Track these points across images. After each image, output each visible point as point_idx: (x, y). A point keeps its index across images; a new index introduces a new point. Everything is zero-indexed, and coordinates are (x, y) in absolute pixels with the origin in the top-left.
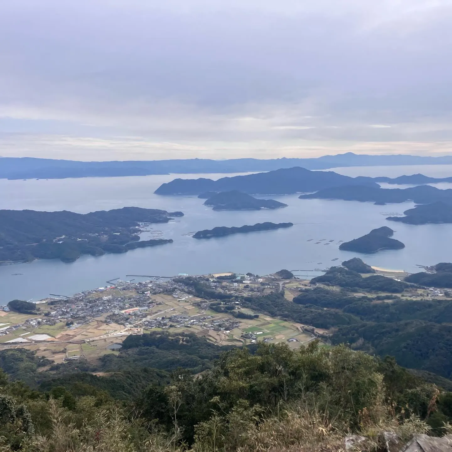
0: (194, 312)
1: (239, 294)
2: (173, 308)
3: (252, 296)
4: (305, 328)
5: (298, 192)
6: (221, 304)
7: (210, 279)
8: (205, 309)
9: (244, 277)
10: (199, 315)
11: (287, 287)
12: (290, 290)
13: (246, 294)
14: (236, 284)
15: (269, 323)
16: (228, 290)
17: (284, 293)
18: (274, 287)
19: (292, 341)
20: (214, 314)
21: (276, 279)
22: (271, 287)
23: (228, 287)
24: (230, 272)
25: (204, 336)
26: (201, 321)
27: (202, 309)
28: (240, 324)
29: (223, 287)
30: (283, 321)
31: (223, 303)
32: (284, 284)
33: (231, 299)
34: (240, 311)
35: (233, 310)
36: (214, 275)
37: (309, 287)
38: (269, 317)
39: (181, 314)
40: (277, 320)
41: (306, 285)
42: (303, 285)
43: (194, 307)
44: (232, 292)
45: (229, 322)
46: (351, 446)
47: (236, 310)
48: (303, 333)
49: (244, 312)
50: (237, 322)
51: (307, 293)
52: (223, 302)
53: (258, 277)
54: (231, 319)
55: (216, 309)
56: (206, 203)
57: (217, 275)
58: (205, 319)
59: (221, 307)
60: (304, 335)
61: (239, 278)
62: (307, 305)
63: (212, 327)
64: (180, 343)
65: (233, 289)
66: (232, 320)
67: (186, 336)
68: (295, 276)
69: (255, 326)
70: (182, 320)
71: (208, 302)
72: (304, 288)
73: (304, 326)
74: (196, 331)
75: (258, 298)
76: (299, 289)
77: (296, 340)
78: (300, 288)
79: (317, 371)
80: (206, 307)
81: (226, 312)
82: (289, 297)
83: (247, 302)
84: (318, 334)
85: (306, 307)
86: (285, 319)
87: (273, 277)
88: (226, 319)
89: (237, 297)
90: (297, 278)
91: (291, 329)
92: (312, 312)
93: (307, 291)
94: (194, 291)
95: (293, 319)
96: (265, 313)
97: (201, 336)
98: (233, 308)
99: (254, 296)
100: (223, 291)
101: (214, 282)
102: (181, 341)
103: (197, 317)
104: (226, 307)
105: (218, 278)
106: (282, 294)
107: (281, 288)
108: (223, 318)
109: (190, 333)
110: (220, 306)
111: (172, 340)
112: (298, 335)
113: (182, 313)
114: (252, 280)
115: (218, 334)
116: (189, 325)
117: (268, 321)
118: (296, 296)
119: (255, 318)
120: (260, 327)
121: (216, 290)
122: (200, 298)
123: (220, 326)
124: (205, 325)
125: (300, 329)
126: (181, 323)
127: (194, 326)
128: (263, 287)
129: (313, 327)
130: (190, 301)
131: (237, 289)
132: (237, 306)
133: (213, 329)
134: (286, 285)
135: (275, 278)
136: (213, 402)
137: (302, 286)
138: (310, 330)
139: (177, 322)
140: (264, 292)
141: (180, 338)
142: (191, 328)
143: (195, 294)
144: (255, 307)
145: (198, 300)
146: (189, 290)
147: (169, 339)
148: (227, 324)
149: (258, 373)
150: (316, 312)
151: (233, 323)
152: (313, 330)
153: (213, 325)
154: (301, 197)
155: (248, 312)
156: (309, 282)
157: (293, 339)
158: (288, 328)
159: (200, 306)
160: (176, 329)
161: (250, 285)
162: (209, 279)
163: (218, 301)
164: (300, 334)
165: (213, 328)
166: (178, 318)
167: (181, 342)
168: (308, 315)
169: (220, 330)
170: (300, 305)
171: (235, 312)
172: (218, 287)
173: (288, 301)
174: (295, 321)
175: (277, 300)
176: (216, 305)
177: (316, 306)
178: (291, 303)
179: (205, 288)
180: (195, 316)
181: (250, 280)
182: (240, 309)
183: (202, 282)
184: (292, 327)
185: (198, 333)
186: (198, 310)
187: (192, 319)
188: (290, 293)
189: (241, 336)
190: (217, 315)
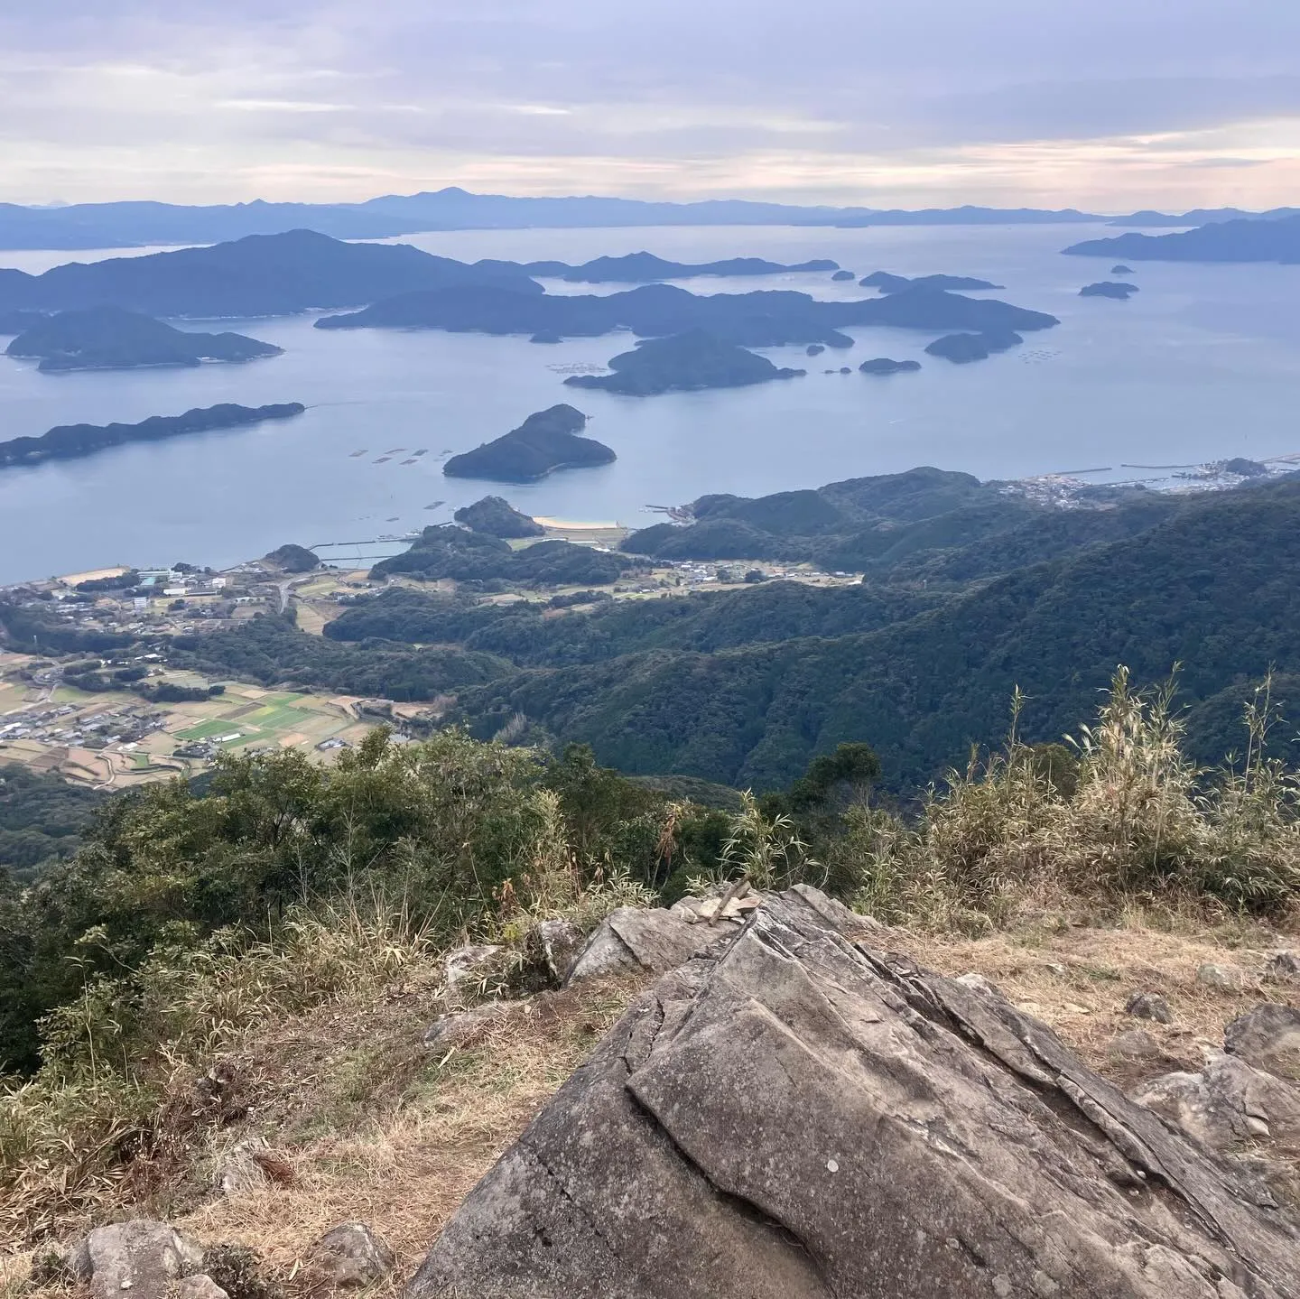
0: (13, 701)
1: (154, 631)
3: (196, 630)
4: (363, 706)
5: (311, 309)
6: (98, 666)
7: (55, 593)
8: (48, 685)
9: (166, 578)
10: (31, 705)
11: (304, 596)
12: (313, 602)
13: (176, 629)
14: (141, 602)
15: (257, 705)
16: (118, 621)
17: (296, 612)
18: (263, 599)
19: (331, 746)
20: (80, 700)
21: (269, 576)
22: (255, 599)
23: (116, 612)
24: (119, 567)
25: (56, 768)
26: (39, 723)
27: (39, 687)
28: (168, 720)
29: (99, 615)
30: (297, 694)
31: (106, 663)
32: (294, 586)
33: (129, 649)
34: (164, 682)
35: (141, 681)
36: (66, 580)
37: (368, 591)
38: (256, 687)
40: (280, 693)
41: (357, 586)
42: (348, 585)
43: (10, 685)
44: (132, 626)
45: (131, 718)
46: (463, 973)
47: (151, 680)
48: (360, 720)
49: (177, 684)
50: (158, 715)
51: (364, 608)
52: (106, 658)
53: (210, 573)
54: (136, 708)
55: (87, 683)
56: (13, 351)
57: (76, 580)
58: (51, 716)
59: (100, 675)
60: (362, 727)
61: (149, 582)
62: (365, 641)
63: (77, 737)
65: (135, 616)
66: (141, 710)
68: (325, 562)
69: (213, 719)
71: (58, 666)
72: (352, 593)
73: (362, 700)
74: (27, 757)
75: (216, 637)
76: (340, 598)
77: (341, 742)
78: (340, 594)
79: (386, 811)
80: (51, 681)
81: (117, 688)
82: (312, 622)
83: (181, 651)
84: (402, 719)
85: (364, 647)
86: (304, 687)
87: (257, 570)
88: (120, 709)
89: (148, 642)
90: (331, 566)
91: (323, 713)
92: (380, 659)
93: (361, 601)
94: (4, 633)
95: (326, 686)
96: (244, 676)
97: (44, 770)
98: (140, 674)
99: (203, 632)
100: (102, 625)
101: (67, 600)
103: (26, 714)
104: (118, 675)
105: (80, 587)
106: (291, 617)
107: (284, 601)
108: (111, 707)
109: (6, 764)
110: (99, 671)
112: (345, 728)
114: (194, 584)
115: (100, 755)
116: (1, 742)
117: (253, 699)
118: (332, 619)
119: (213, 697)
120: (232, 721)
121: (78, 624)
122: (29, 653)
123: (103, 731)
124: (52, 735)
125: (350, 711)
127: (16, 743)
128: (228, 602)
129: (385, 701)
131: (148, 615)
132: (152, 668)
133: (80, 745)
134: (300, 591)
135: (265, 573)
136: (85, 943)
137: (347, 590)
138: (377, 710)
140: (233, 615)
142: (9, 750)
143: (7, 645)
144: (209, 664)
145: (23, 660)
148: (126, 723)
149: (220, 844)
150: (393, 658)
151: (145, 718)
152: (388, 709)
153: (80, 730)
154: (321, 325)
155: (189, 682)
156: (366, 574)
157: (332, 742)
158: (315, 713)
159: (30, 678)
161: (186, 599)
162: (51, 595)
163: (90, 658)
164: (351, 726)
165: (82, 742)
168: (372, 668)
169: (106, 744)
170: (347, 644)
171: (148, 686)
172: (85, 614)
173: (308, 635)
174: (333, 691)
175: (276, 637)
176: (83, 672)
177: (392, 640)
178: (319, 639)
179: (40, 622)
180: (17, 710)
181: (186, 584)
182: (162, 674)
183: (29, 604)
184: (326, 709)
185: (33, 763)
186: (26, 692)
187: (9, 720)
188: (313, 613)
189: (174, 754)
190: (93, 699)
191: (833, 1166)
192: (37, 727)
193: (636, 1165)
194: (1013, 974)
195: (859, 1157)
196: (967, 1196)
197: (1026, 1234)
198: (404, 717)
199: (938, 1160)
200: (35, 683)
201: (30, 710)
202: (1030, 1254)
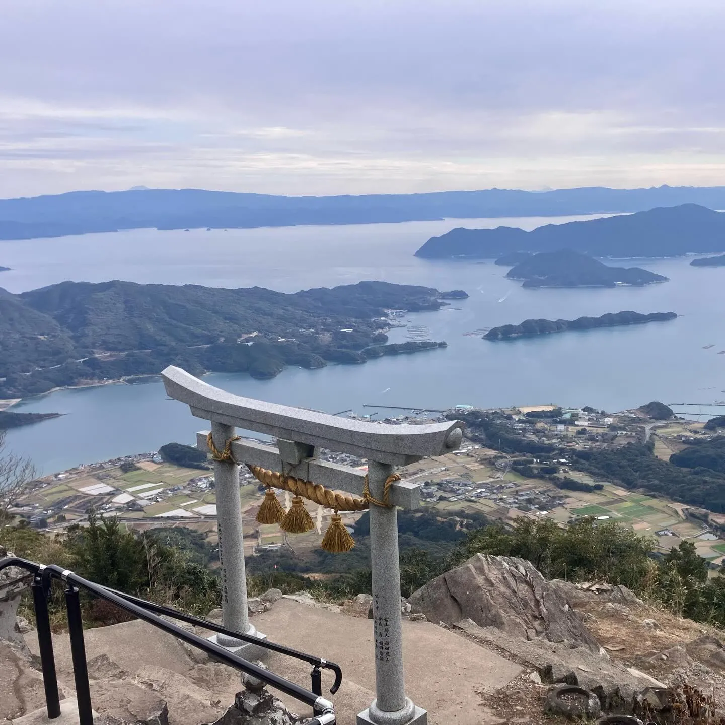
0: (483, 476)
1: (567, 446)
2: (444, 466)
3: (591, 448)
4: (689, 512)
5: (690, 254)
6: (532, 462)
7: (514, 416)
8: (503, 470)
9: (577, 414)
10: (492, 480)
11: (660, 435)
12: (666, 440)
13: (579, 446)
14: (561, 427)
15: (621, 500)
16: (546, 437)
17: (654, 445)
18: (634, 434)
19: (665, 534)
20: (519, 481)
21: (640, 420)
22: (629, 433)
23: (546, 432)
24: (551, 405)
25: (500, 519)
26: (495, 491)
27: (498, 470)
28: (567, 500)
29: (536, 432)
30: (648, 497)
31: (537, 461)
32: (654, 428)
33: (551, 455)
34: (568, 477)
35: (555, 474)
36: (521, 409)
37: (702, 436)
38: (622, 489)
39: (459, 477)
40: (637, 495)
41: (696, 432)
42: (690, 431)
43: (483, 466)
44: (554, 441)
45: (546, 496)
47: (561, 475)
48: (687, 520)
49: (576, 479)
50: (562, 497)
51: (699, 448)
52: (537, 458)
53: (604, 414)
54: (550, 490)
55: (523, 471)
56: (510, 275)
57: (526, 410)
58: (502, 487)
59: (532, 468)
60: (688, 525)
61: (567, 416)
62: (696, 469)
63: (515, 503)
64: (457, 529)
65: (557, 435)
66: (552, 492)
67: (468, 517)
68: (676, 415)
69: (594, 504)
70: (460, 488)
71: (509, 459)
72: (692, 436)
73: (689, 507)
74: (486, 509)
75: (602, 453)
76: (683, 439)
77: (672, 533)
78: (683, 436)
80: (505, 467)
81: (541, 477)
82: (664, 452)
83: (580, 460)
84: (715, 524)
85: (696, 473)
86: (653, 493)
87: (633, 415)
88: (540, 489)
89: (562, 451)
90: (680, 418)
91: (663, 512)
92: (705, 482)
93: (698, 442)
94: (483, 437)
95: (667, 495)
96: (616, 481)
97: (494, 519)
98: (554, 470)
99: (595, 450)
100: (537, 438)
101: (520, 421)
102: (458, 525)
103: (489, 484)
104: (542, 469)
105: (528, 414)
106: (650, 447)
107: (648, 437)
108: (535, 488)
109: (475, 512)
110: (532, 465)
111: (442, 523)
112: (676, 524)
113: (461, 476)
114: (593, 419)
115: (526, 516)
116: (473, 498)
117: (620, 496)
118: (677, 452)
119: (595, 491)
120: (605, 507)
121: (524, 436)
122: (495, 450)
123: (529, 501)
124: (501, 499)
125: (680, 513)
126: (459, 494)
127: (481, 500)
128: (613, 433)
129: (704, 510)
130: (476, 456)
131: (564, 435)
132: (562, 468)
133: (515, 507)
134: (658, 432)
135: (638, 417)
137: (688, 434)
138: (698, 516)
139: (453, 491)
140: (615, 442)
141: (456, 521)
142: (478, 504)
143: (484, 443)
144: (596, 470)
145: (491, 453)
146: (474, 435)
147: (439, 521)
148: (543, 499)
150: (713, 482)
151: (554, 498)
152: (706, 516)
153: (517, 499)
154: (695, 263)
155: (583, 479)
156: (702, 425)
157: (666, 532)
158: (658, 511)
159: (494, 464)
160: (450, 503)
161: (588, 429)
162: (511, 417)
163: (528, 457)
164: (680, 523)
165: (517, 505)
166: (453, 485)
167: (458, 527)
168: (699, 487)
169: (530, 510)
170: (684, 469)
171: (558, 479)
172: (529, 431)
173: (660, 460)
174: (671, 498)
175: (639, 459)
176: (523, 464)
177: (714, 470)
178: (666, 463)
179: (504, 432)
180: (484, 482)
181: (589, 420)
182: (568, 472)
183: (499, 421)
184: (665, 510)
185: (489, 513)
186: (491, 472)
187: (480, 486)
188: (665, 446)
189: (568, 522)
190: (525, 482)
191: (468, 593)
192: (494, 493)
193: (440, 588)
194: (683, 629)
195: (472, 592)
196: (486, 601)
197: (491, 608)
198: (717, 523)
199: (485, 595)
200: (496, 467)
201: (491, 482)
202: (490, 611)
